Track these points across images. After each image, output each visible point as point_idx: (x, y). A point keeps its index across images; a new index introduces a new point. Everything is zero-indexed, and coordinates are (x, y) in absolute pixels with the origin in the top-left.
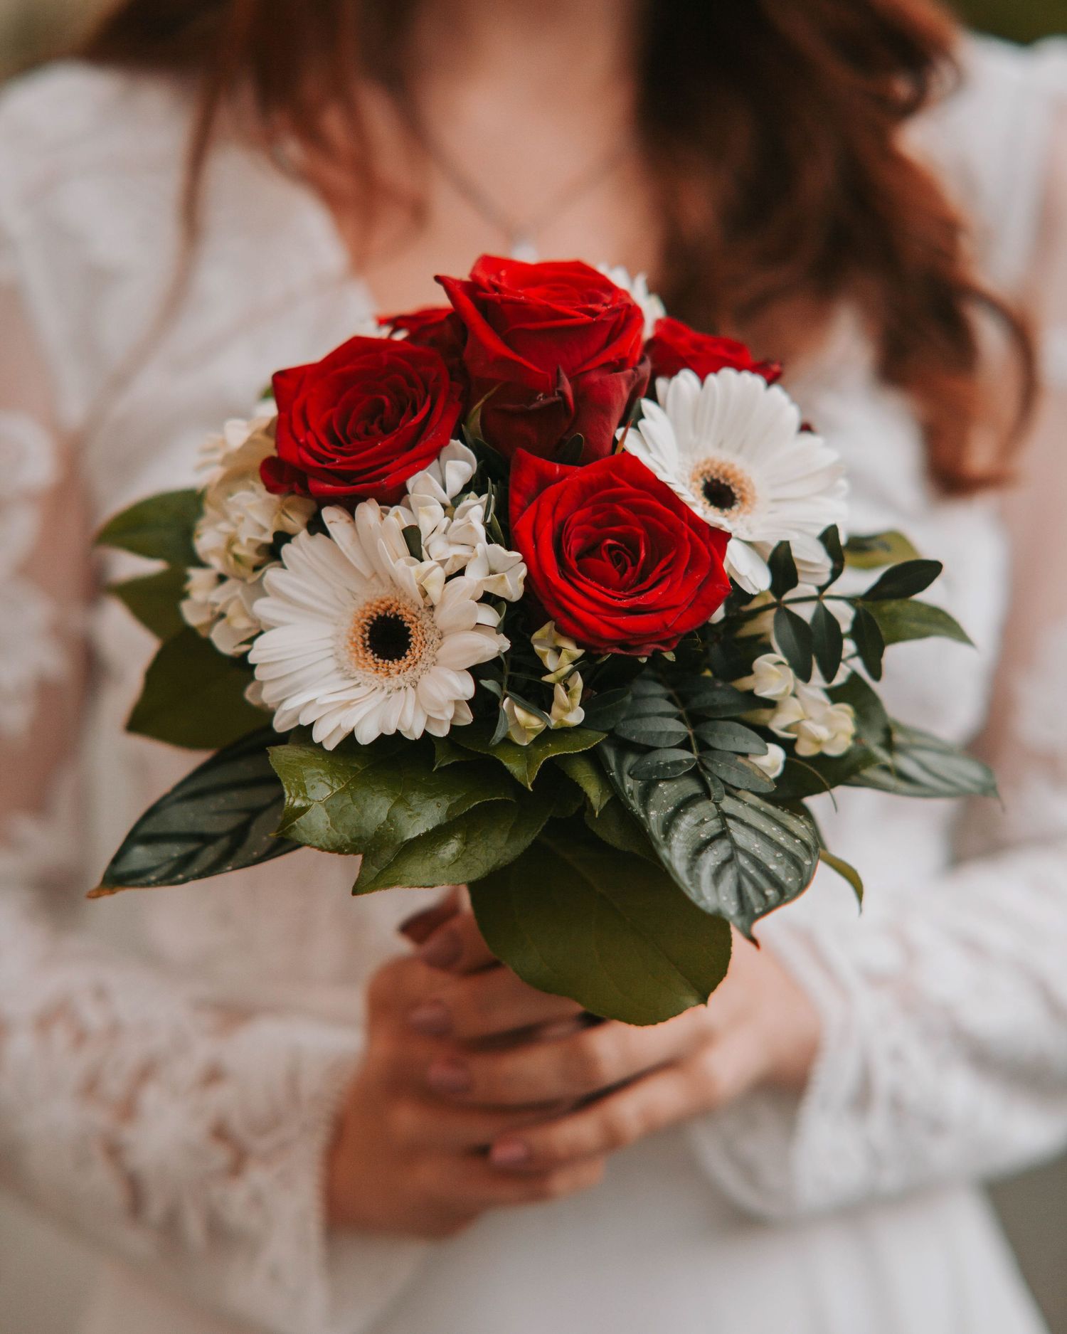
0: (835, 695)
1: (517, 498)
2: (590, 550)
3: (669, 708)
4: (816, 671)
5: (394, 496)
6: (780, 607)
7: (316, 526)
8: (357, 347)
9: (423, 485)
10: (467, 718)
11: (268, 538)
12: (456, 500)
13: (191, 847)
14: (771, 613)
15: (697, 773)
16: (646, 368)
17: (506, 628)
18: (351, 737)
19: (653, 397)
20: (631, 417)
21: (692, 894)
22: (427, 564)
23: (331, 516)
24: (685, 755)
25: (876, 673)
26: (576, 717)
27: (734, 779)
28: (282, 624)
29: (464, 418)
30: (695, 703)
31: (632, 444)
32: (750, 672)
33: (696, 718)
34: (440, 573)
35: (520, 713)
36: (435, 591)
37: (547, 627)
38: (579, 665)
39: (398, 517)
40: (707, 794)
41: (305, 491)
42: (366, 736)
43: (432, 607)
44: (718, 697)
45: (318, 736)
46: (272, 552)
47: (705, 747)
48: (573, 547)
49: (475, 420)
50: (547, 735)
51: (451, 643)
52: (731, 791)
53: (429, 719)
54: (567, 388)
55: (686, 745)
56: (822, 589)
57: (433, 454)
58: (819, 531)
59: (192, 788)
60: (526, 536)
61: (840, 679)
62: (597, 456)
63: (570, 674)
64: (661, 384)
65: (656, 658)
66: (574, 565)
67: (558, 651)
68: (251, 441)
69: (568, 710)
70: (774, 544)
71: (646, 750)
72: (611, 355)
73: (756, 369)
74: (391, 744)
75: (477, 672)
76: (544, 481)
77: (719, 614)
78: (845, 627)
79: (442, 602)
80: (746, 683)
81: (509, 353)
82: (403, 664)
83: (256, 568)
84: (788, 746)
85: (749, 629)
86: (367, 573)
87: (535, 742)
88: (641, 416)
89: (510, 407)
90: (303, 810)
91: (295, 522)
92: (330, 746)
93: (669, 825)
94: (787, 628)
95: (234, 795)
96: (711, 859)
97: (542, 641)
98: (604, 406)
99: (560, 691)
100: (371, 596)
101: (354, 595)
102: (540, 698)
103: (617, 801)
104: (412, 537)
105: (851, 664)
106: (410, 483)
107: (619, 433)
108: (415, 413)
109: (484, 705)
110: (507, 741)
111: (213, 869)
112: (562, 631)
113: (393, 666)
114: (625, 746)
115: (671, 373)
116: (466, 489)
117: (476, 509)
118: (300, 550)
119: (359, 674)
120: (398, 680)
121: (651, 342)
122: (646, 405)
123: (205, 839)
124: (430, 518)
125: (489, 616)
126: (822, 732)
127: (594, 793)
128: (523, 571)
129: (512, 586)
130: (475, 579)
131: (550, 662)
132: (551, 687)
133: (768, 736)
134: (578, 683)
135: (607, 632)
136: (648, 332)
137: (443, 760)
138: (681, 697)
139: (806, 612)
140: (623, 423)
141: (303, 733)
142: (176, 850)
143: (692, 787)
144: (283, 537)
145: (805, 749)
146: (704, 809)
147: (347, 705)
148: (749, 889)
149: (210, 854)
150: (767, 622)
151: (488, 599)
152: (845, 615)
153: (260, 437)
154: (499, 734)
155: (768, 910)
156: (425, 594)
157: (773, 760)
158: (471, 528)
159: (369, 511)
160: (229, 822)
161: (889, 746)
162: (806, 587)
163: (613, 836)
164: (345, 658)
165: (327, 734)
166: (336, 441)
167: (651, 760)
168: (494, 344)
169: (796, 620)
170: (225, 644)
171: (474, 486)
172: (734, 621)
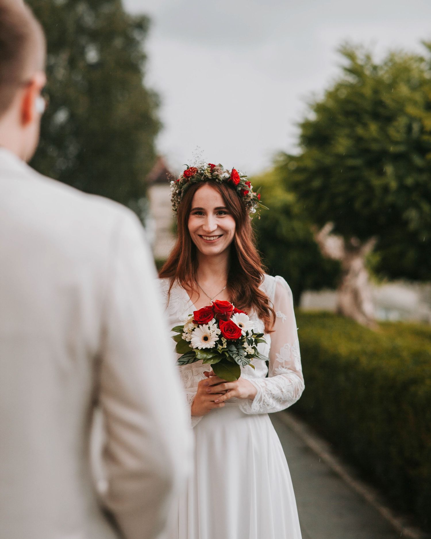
0: (252, 348)
1: (220, 324)
2: (227, 330)
3: (235, 348)
4: (250, 345)
5: (207, 324)
6: (247, 338)
7: (198, 327)
8: (202, 309)
9: (210, 323)
10: (214, 346)
11: (193, 328)
12: (213, 324)
13: (183, 363)
14: (246, 339)
15: (237, 354)
16: (233, 312)
17: (219, 337)
18: (202, 348)
19: (234, 315)
20: (232, 317)
21: (238, 363)
22: (210, 331)
23: (200, 326)
24: (236, 352)
25: (257, 346)
26: (226, 347)
27: (241, 355)
28: (194, 337)
29: (214, 316)
30: (238, 347)
31: (232, 320)
32: (243, 344)
33: (237, 349)
34: (212, 332)
35: (220, 346)
36: (211, 333)
37: (223, 337)
38: (226, 341)
39: (207, 326)
40: (239, 355)
41: (197, 323)
42: (204, 348)
43: (211, 336)
44: (240, 347)
45: (198, 348)
46: (193, 330)
47: (238, 352)
48: (226, 329)
49: (215, 317)
50: (222, 349)
51: (213, 339)
52: (241, 356)
53: (210, 346)
54: (225, 313)
55: (237, 351)
56: (251, 336)
57: (211, 320)
58: (251, 330)
59: (182, 357)
60: (221, 328)
61: (253, 346)
62: (228, 321)
63: (225, 342)
64: (235, 314)
65: (234, 341)
66: (226, 331)
67: (224, 340)
68: (190, 319)
69: (225, 346)
70: (246, 331)
71: (232, 351)
72: (230, 310)
73: (245, 313)
74: (206, 349)
75: (215, 342)
76: (223, 323)
77: (240, 338)
78: (254, 341)
79: (212, 335)
80: (243, 346)
81: (219, 309)
82: (207, 341)
83: (191, 332)
84: (247, 353)
85: (243, 341)
86: (204, 332)
87: (221, 349)
88: (233, 317)
89: (220, 315)
90: (198, 355)
91: (196, 327)
92: (200, 349)
93: (235, 358)
94: (247, 340)
95: (187, 358)
96: (240, 361)
97: (222, 339)
98: (229, 315)
99: (224, 344)
100: (204, 335)
101: (202, 334)
102: (222, 345)
103: (230, 356)
104: (209, 328)
105: (254, 345)
106: (209, 323)
107: (230, 319)
108: (209, 316)
109: (216, 345)
110: (218, 349)
111: (186, 364)
112: (225, 338)
113: (206, 342)
114: (230, 351)
115: (236, 313)
116: (214, 323)
117: (216, 325)
118: (197, 329)
119: (202, 342)
120: (207, 343)
121: (233, 310)
122: (233, 316)
123: (185, 362)
124: (211, 326)
125: (217, 336)
126: (251, 352)
127: (227, 355)
128: (221, 331)
129: (219, 333)
130: (215, 332)
131: (223, 341)
132: (223, 344)
133: (245, 352)
134: (226, 343)
135: (229, 338)
136: (233, 309)
137: (212, 351)
138: (236, 347)
139: (249, 339)
140: (231, 318)
141: (197, 348)
142: (182, 363)
143: (237, 355)
144: (195, 328)
145: (249, 353)
146: (239, 357)
147: (202, 345)
148: (243, 363)
149: (185, 363)
150: (245, 340)
151: (217, 334)
152: (254, 339)
153: (192, 318)
154: (218, 348)
155: (245, 365)
156: (210, 333)
157: (246, 354)
158: (215, 327)
159: (204, 325)
160: (187, 360)
161: (258, 354)
162: (249, 336)
163: (229, 360)
164: (201, 341)
165: (200, 348)
166: (200, 318)
167: (233, 352)
168: (217, 308)
169: (248, 339)
170: (187, 340)
171: (215, 323)
172: (242, 339)
